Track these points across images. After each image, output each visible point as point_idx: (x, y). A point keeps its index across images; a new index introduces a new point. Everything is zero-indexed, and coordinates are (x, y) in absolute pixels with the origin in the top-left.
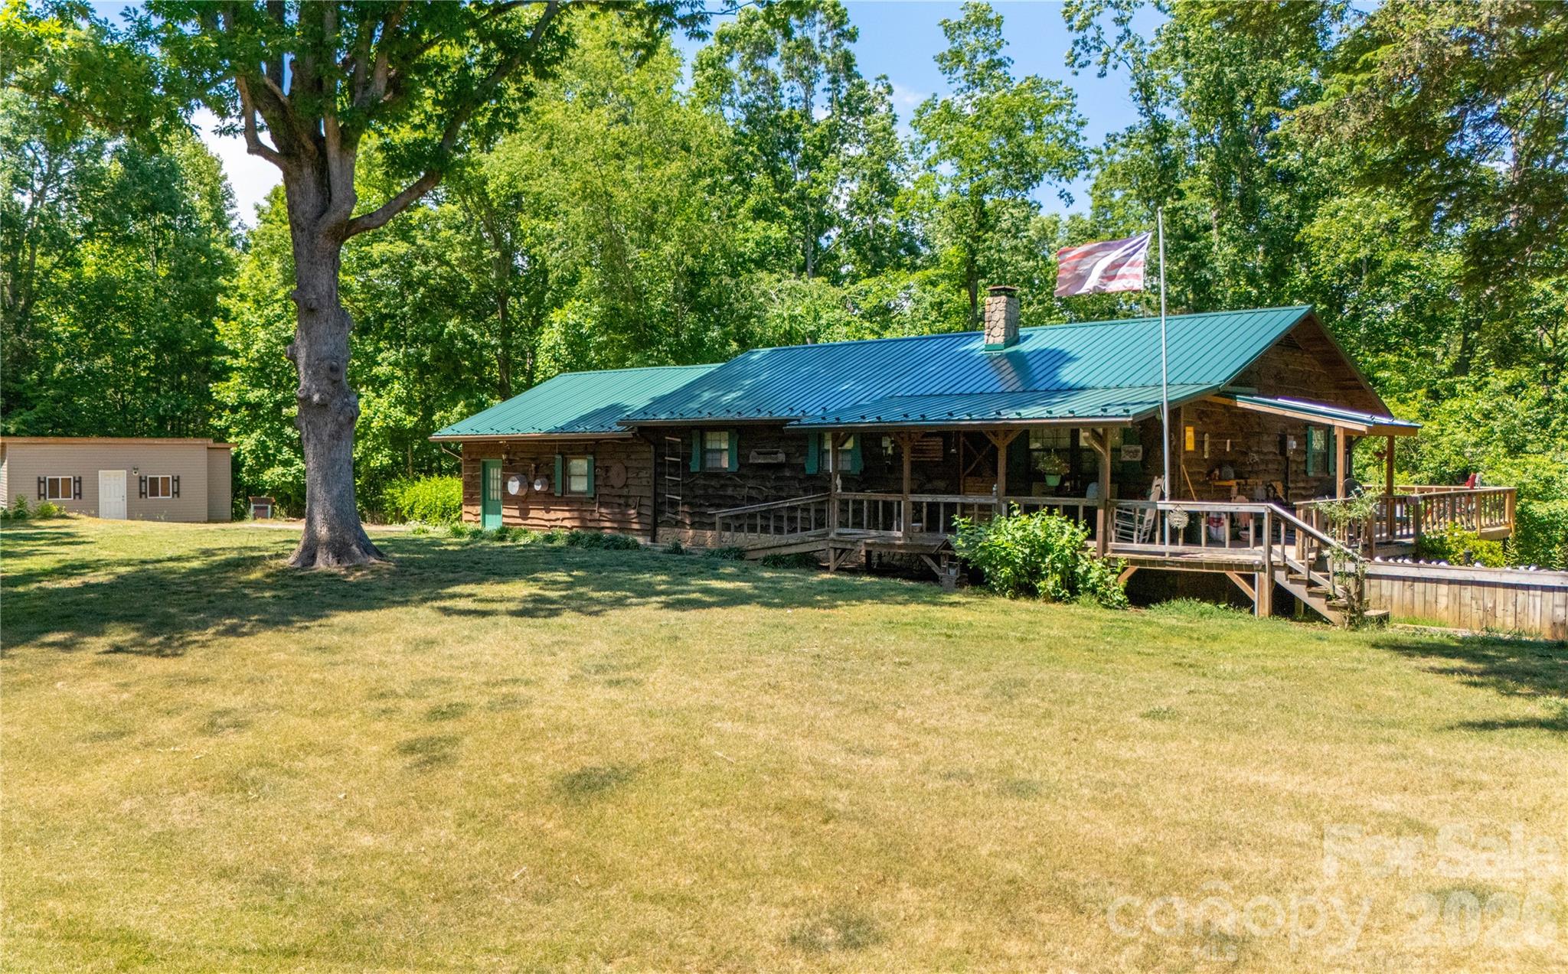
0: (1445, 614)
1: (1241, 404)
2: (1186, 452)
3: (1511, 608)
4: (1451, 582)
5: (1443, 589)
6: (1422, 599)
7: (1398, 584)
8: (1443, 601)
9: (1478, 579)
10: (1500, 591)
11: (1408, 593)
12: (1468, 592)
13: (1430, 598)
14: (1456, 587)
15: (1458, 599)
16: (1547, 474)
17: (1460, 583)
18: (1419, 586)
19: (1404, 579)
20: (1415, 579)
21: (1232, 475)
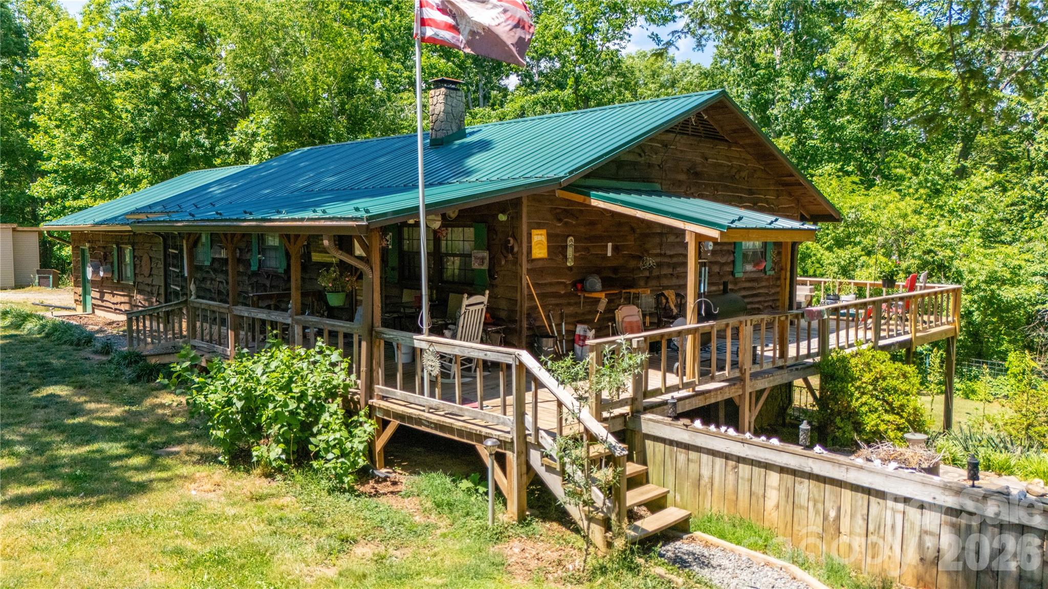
0: (775, 514)
1: (594, 203)
2: (531, 260)
3: (860, 522)
4: (783, 470)
5: (774, 478)
6: (747, 488)
7: (719, 462)
8: (773, 496)
9: (816, 471)
10: (847, 494)
11: (731, 477)
12: (804, 488)
13: (757, 489)
14: (789, 478)
15: (790, 496)
16: (1017, 263)
17: (794, 473)
18: (744, 469)
19: (727, 457)
20: (740, 460)
21: (599, 286)
